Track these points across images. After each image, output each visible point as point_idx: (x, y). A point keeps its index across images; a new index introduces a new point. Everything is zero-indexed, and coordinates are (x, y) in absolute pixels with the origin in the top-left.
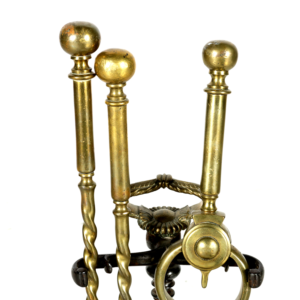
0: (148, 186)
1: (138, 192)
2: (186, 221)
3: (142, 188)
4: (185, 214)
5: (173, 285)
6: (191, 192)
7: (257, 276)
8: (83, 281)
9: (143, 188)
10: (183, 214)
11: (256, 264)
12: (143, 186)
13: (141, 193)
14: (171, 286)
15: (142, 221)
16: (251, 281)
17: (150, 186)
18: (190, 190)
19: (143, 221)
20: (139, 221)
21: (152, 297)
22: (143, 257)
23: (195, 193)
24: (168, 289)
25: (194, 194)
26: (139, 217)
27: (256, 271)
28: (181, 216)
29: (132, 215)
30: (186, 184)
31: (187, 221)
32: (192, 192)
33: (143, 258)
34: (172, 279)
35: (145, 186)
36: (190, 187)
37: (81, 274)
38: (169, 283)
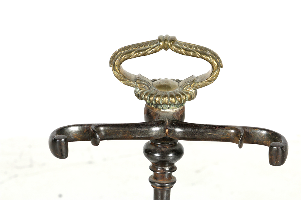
0: (147, 47)
1: (135, 53)
2: (191, 90)
3: (140, 49)
4: (191, 82)
5: (174, 170)
6: (198, 55)
7: (280, 150)
8: (61, 150)
9: (142, 49)
10: (188, 83)
11: (278, 139)
12: (142, 47)
13: (138, 54)
14: (173, 170)
15: (139, 89)
16: (273, 157)
17: (150, 47)
18: (197, 53)
19: (141, 90)
20: (136, 90)
21: (150, 184)
22: (139, 128)
23: (203, 56)
24: (168, 174)
25: (201, 57)
26: (136, 84)
27: (280, 145)
28: (186, 85)
29: (127, 82)
30: (193, 46)
31: (193, 91)
32: (200, 54)
33: (139, 130)
34: (174, 163)
35: (144, 46)
36: (197, 49)
37: (60, 142)
38: (170, 167)
